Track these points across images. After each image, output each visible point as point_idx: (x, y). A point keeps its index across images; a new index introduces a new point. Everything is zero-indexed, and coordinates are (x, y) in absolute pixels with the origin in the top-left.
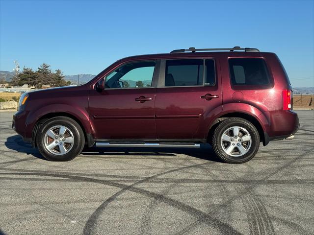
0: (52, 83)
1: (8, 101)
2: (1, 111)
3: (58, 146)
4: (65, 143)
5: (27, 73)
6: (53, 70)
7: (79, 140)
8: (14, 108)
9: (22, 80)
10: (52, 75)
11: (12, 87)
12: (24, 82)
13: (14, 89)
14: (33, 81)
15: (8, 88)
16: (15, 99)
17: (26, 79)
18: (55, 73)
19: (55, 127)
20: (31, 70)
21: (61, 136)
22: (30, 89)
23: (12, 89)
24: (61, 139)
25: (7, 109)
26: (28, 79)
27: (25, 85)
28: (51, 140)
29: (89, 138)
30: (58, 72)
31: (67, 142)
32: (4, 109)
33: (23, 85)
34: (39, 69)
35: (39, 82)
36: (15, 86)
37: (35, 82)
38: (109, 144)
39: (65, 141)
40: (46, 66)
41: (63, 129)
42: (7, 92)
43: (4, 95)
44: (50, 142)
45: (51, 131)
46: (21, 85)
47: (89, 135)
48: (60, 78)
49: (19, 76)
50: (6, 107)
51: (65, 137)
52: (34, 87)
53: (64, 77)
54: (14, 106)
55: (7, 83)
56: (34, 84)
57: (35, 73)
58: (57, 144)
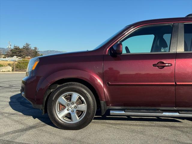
0: (32, 55)
1: (5, 66)
2: (1, 73)
3: (69, 114)
4: (77, 110)
5: (16, 49)
6: (32, 47)
7: (92, 107)
8: (9, 71)
9: (13, 53)
10: (32, 50)
11: (7, 57)
12: (14, 54)
13: (8, 58)
14: (19, 54)
15: (4, 58)
16: (9, 65)
17: (15, 53)
18: (34, 49)
19: (67, 93)
20: (19, 47)
21: (73, 103)
22: (18, 59)
23: (7, 59)
24: (73, 106)
25: (5, 71)
26: (17, 53)
27: (14, 56)
28: (62, 107)
29: (102, 105)
30: (36, 48)
31: (79, 109)
32: (3, 72)
33: (13, 56)
34: (24, 46)
35: (23, 54)
36: (8, 56)
37: (21, 54)
38: (123, 112)
39: (77, 109)
40: (28, 45)
41: (75, 96)
42: (3, 60)
43: (2, 63)
44: (61, 110)
45: (63, 97)
46: (12, 56)
47: (102, 102)
48: (37, 52)
49: (11, 51)
50: (4, 70)
51: (78, 105)
52: (20, 58)
53: (39, 51)
54: (9, 70)
55: (4, 55)
56: (20, 56)
57: (21, 49)
58: (68, 112)
